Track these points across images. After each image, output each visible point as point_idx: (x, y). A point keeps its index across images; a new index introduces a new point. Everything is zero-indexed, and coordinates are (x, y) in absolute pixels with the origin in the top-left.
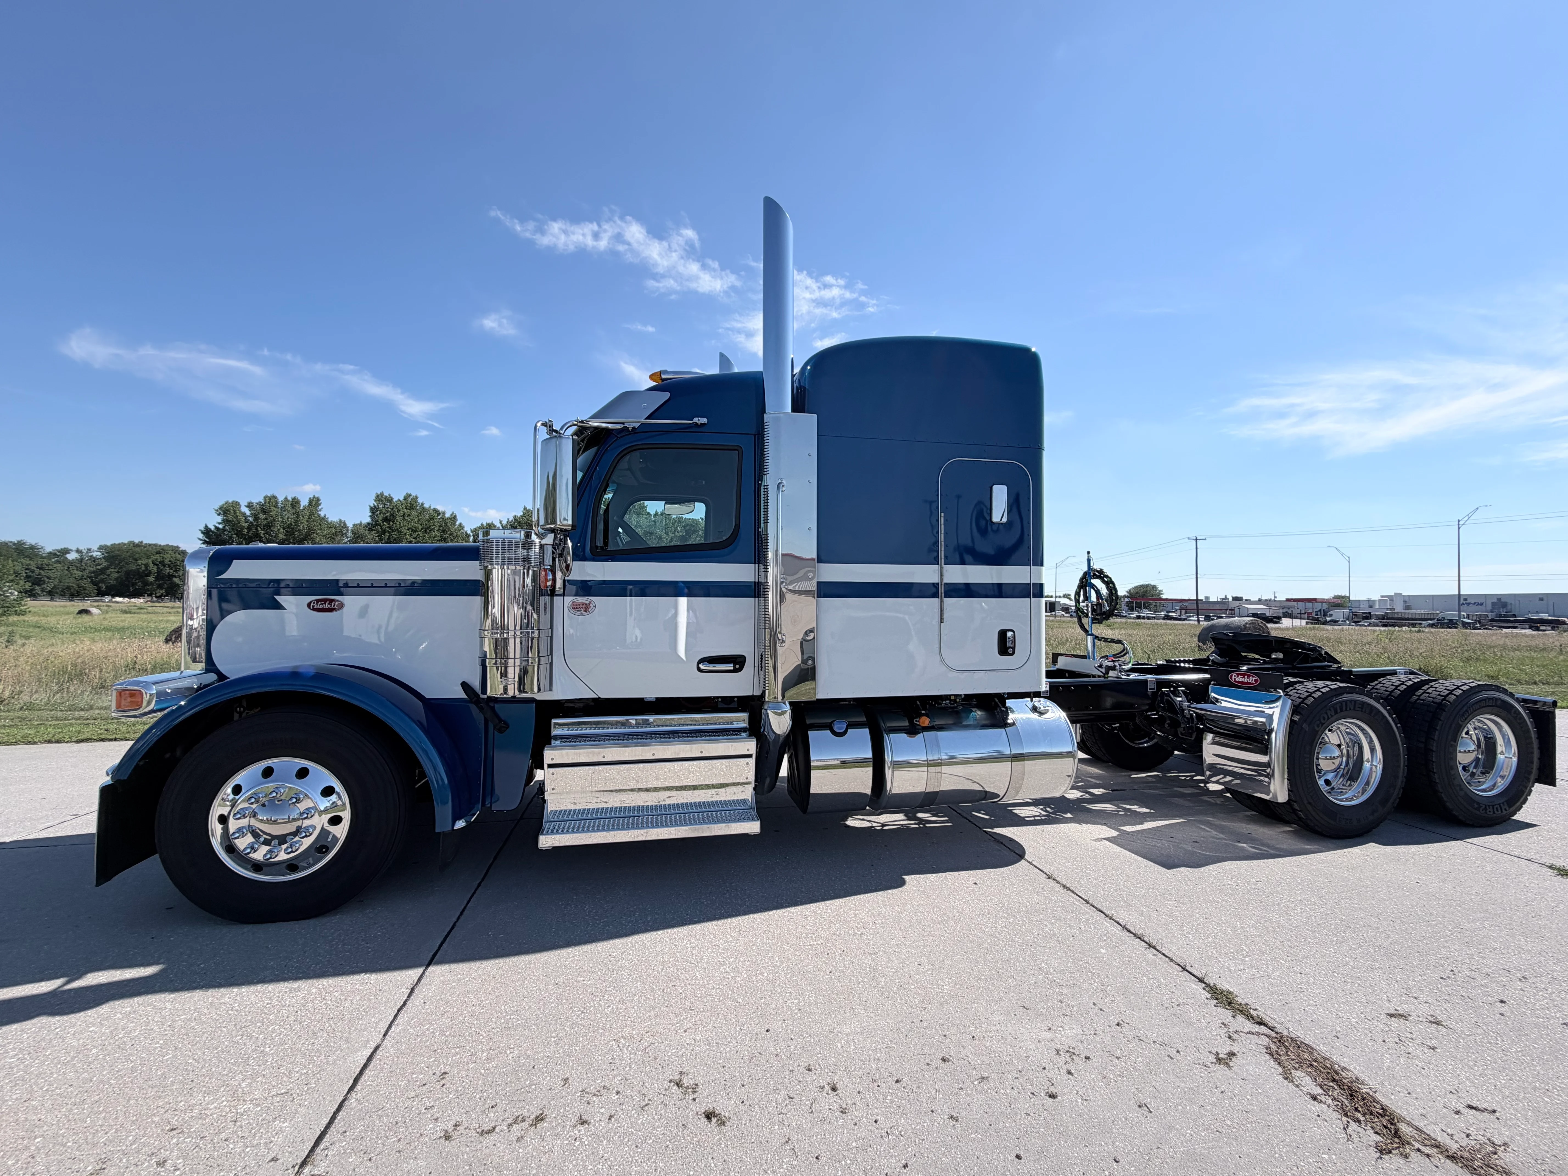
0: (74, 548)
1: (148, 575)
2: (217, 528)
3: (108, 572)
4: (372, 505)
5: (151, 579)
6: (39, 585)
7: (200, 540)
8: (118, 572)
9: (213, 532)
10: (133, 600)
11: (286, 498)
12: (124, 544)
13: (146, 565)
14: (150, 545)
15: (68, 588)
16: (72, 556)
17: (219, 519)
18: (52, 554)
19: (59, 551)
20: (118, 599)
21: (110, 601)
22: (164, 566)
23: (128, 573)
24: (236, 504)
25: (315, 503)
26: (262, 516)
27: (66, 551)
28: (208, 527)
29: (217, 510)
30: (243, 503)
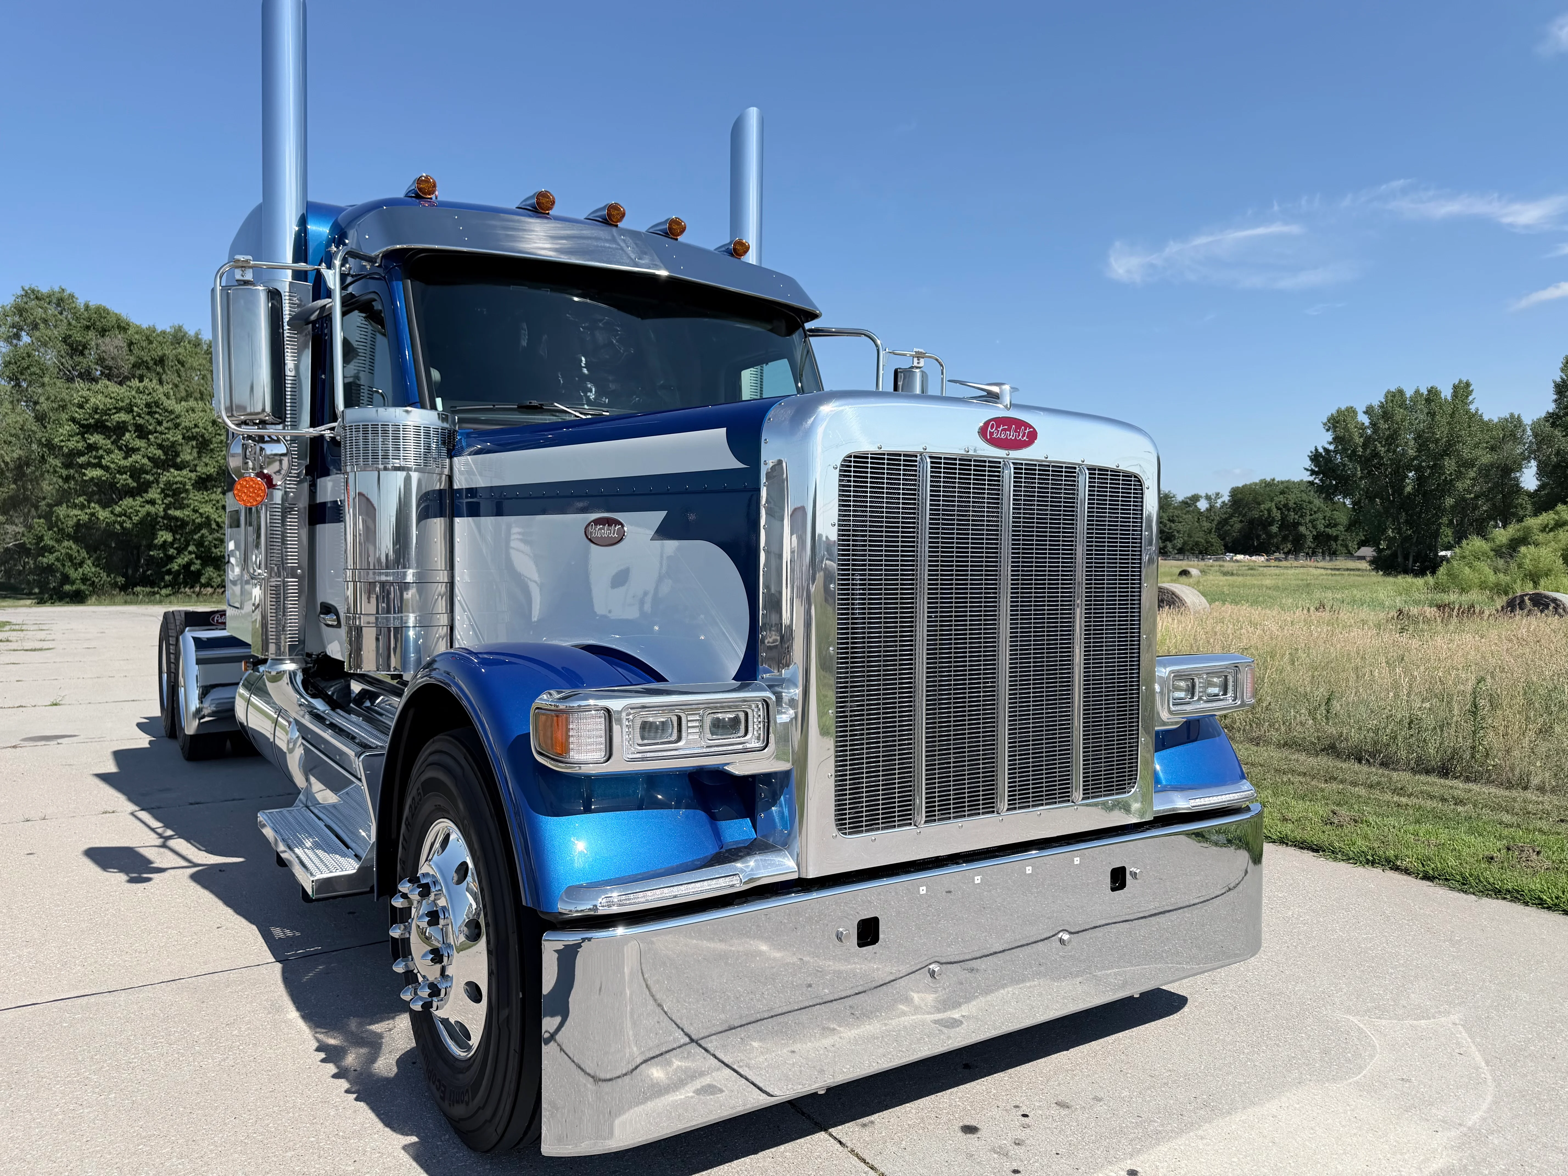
0: (1203, 495)
1: (1271, 524)
2: (1327, 451)
3: (1231, 521)
5: (1274, 529)
6: (1171, 541)
7: (1307, 470)
8: (1241, 521)
9: (1323, 457)
10: (1254, 558)
11: (1417, 392)
12: (1256, 484)
13: (1269, 510)
14: (1282, 482)
15: (1197, 544)
16: (1202, 504)
17: (1329, 436)
18: (1185, 503)
19: (1190, 498)
20: (1240, 557)
21: (1232, 558)
22: (1289, 510)
23: (1251, 522)
24: (1351, 411)
25: (1462, 391)
26: (1383, 425)
27: (1196, 498)
28: (1316, 450)
29: (1325, 424)
30: (1360, 408)
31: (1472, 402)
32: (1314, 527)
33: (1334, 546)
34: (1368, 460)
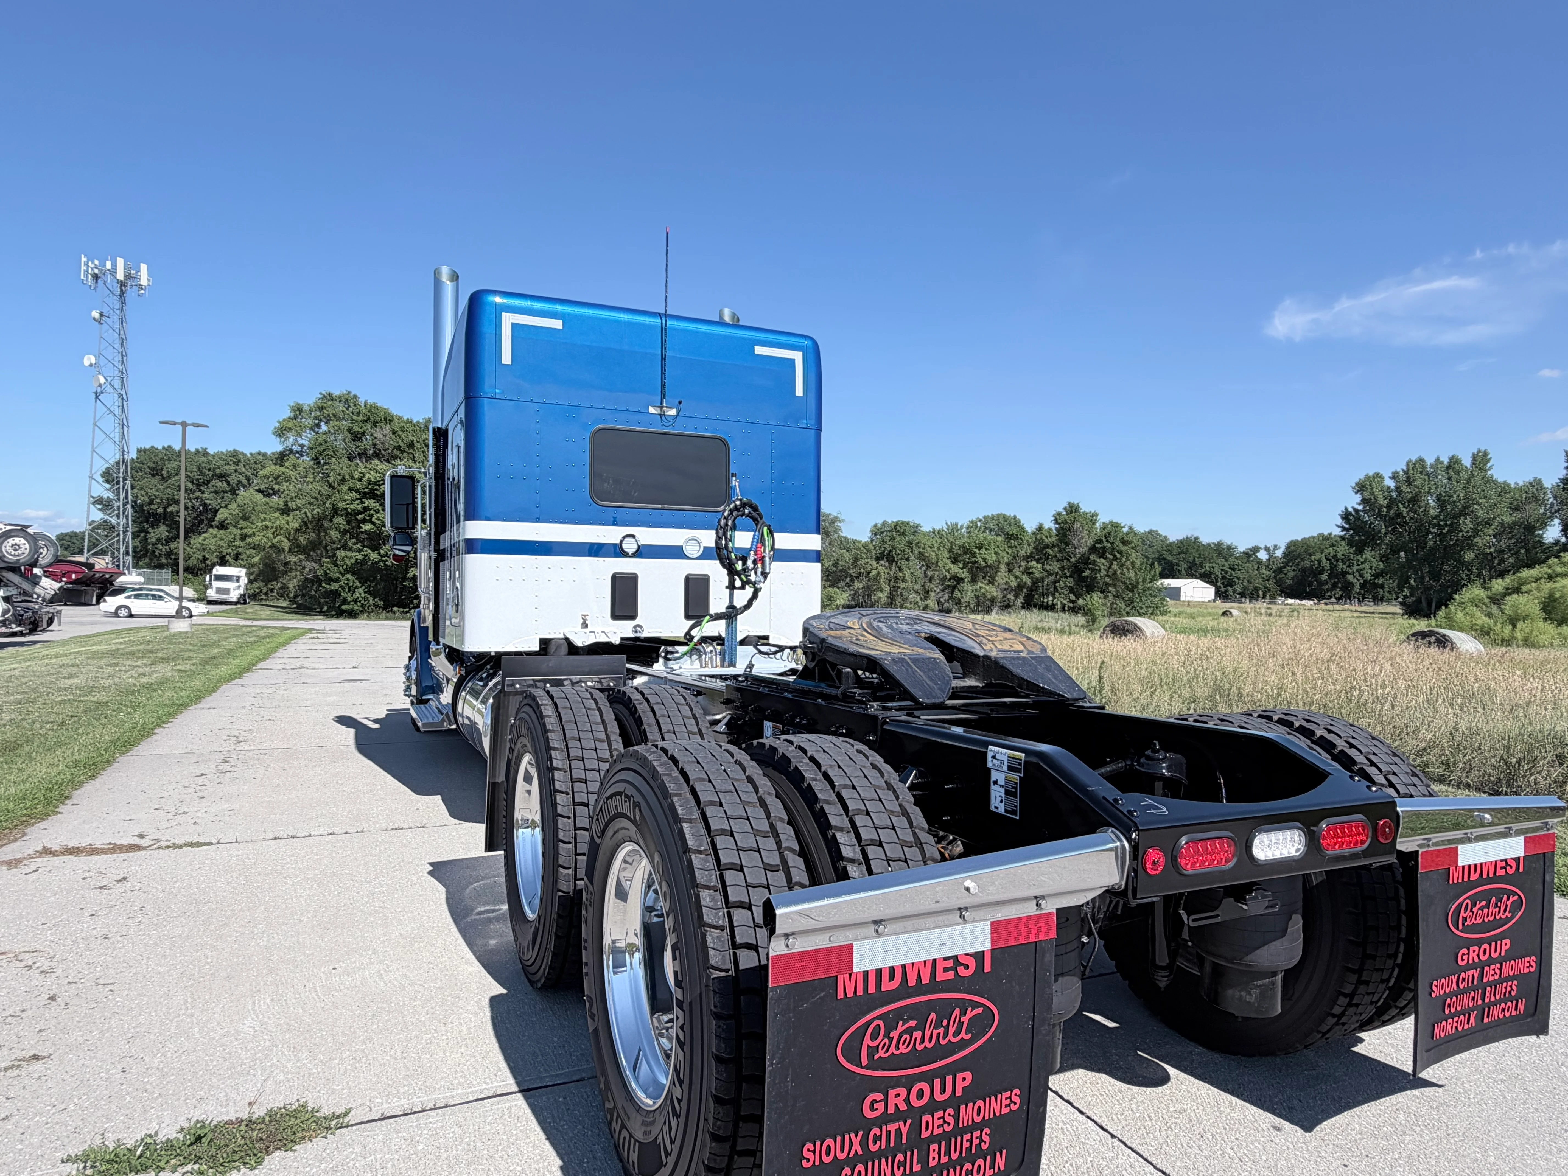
0: (1263, 546)
1: (1321, 573)
2: (1356, 511)
3: (1285, 570)
5: (1324, 577)
6: (1231, 586)
7: (1338, 526)
8: (1294, 570)
9: (1352, 516)
10: (1304, 602)
11: (1439, 460)
13: (1319, 561)
15: (1256, 589)
16: (1261, 554)
17: (1358, 498)
18: (1246, 554)
19: (1251, 550)
20: (1290, 601)
21: (1283, 603)
22: (1337, 561)
23: (1304, 570)
24: (1376, 476)
25: (1481, 460)
26: (1406, 488)
27: (1256, 549)
28: (1346, 509)
29: (1354, 488)
30: (1387, 474)
31: (1490, 468)
33: (1381, 593)
34: (1392, 519)
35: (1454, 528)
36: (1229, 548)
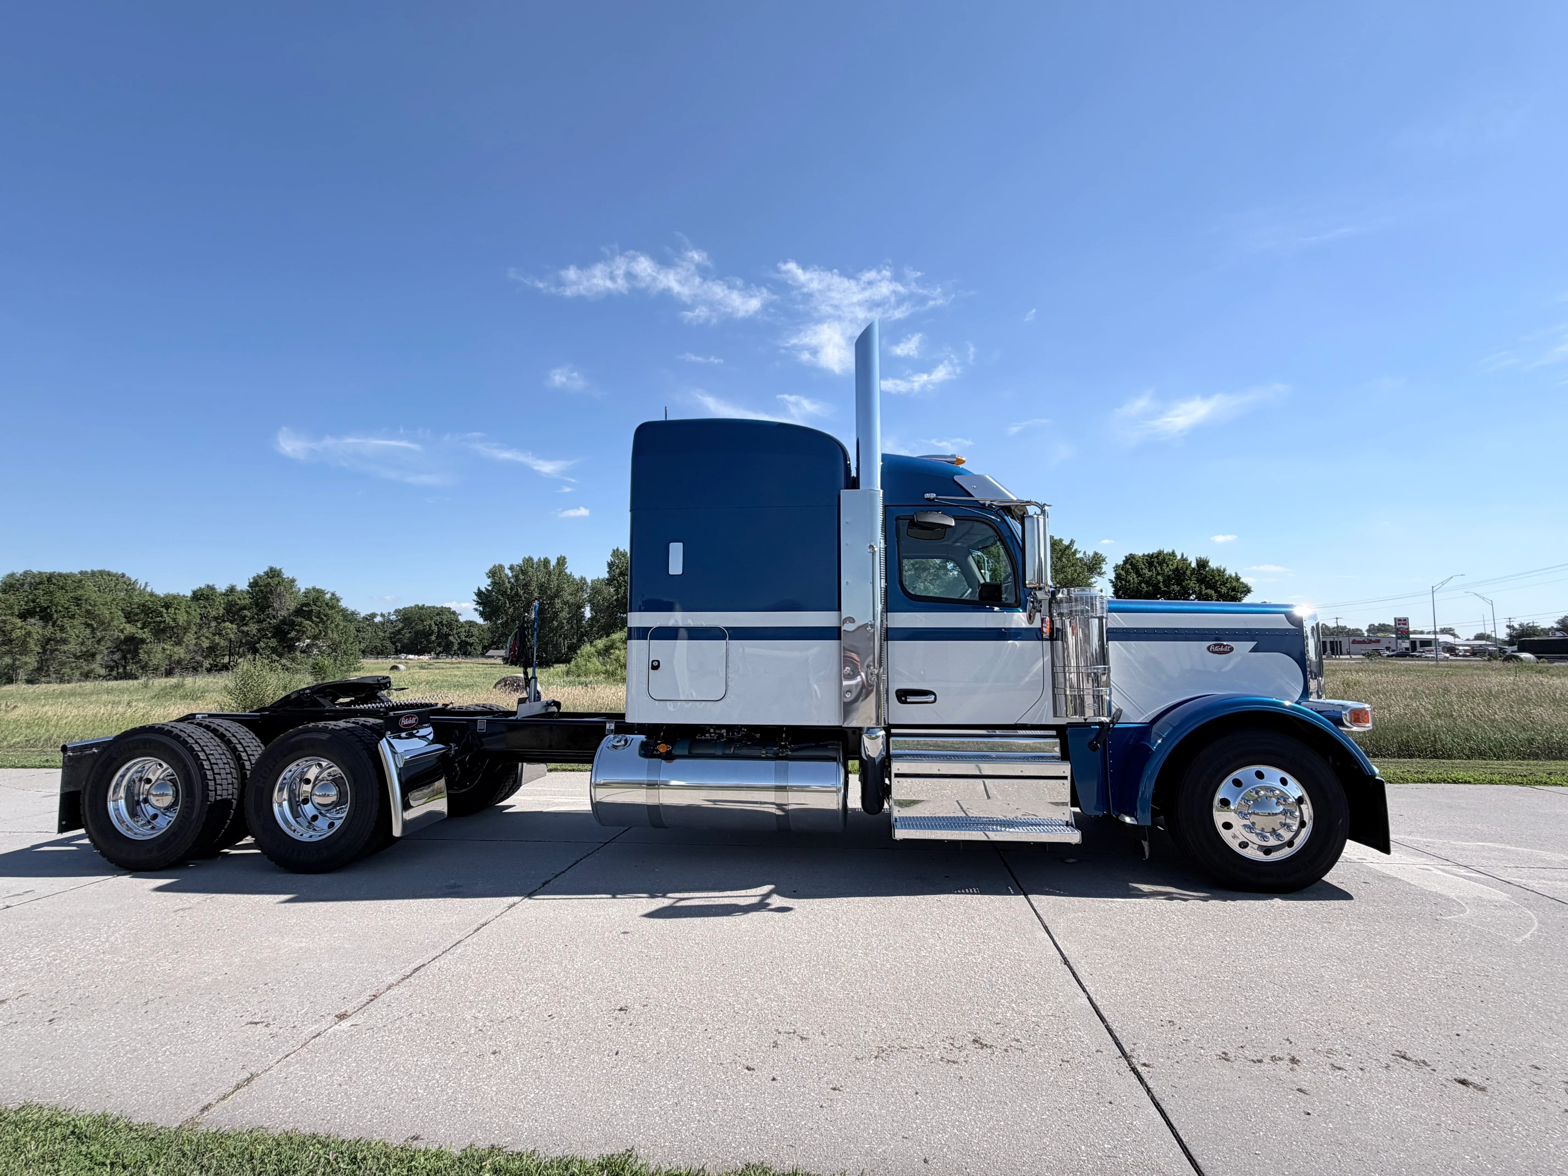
0: (379, 613)
1: (431, 635)
2: (487, 590)
3: (403, 632)
4: (609, 561)
5: (433, 638)
8: (410, 632)
9: (484, 593)
10: (421, 657)
11: (540, 559)
12: (411, 607)
13: (430, 626)
14: (430, 607)
15: (376, 647)
16: (378, 619)
17: (489, 581)
18: (365, 619)
19: (369, 616)
20: (411, 656)
21: (405, 658)
23: (416, 633)
24: (501, 567)
25: (561, 561)
26: (521, 577)
27: (373, 615)
28: (479, 589)
29: (487, 574)
30: (507, 566)
31: (566, 568)
32: (459, 637)
33: (470, 649)
34: (513, 597)
35: (552, 605)
36: (353, 613)
